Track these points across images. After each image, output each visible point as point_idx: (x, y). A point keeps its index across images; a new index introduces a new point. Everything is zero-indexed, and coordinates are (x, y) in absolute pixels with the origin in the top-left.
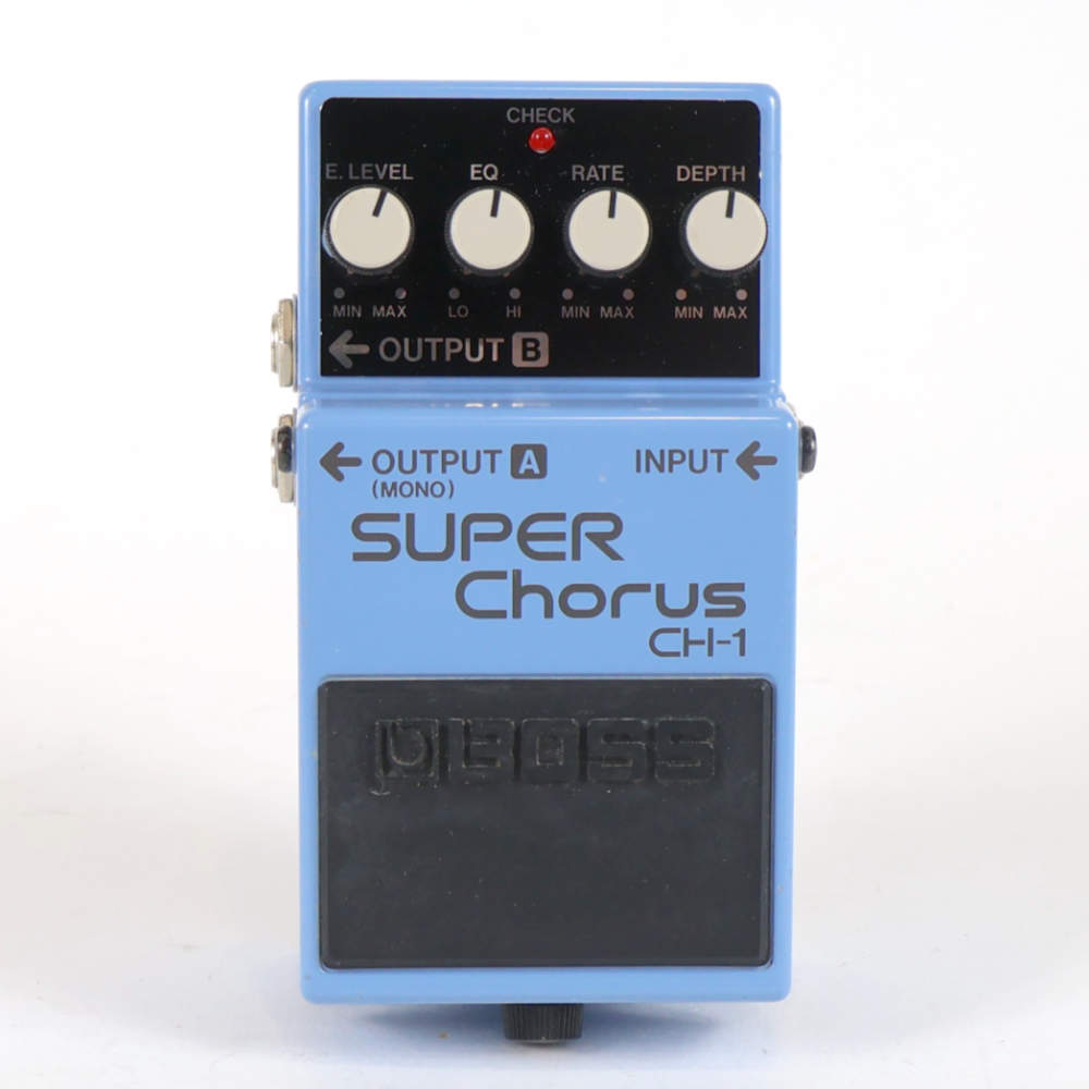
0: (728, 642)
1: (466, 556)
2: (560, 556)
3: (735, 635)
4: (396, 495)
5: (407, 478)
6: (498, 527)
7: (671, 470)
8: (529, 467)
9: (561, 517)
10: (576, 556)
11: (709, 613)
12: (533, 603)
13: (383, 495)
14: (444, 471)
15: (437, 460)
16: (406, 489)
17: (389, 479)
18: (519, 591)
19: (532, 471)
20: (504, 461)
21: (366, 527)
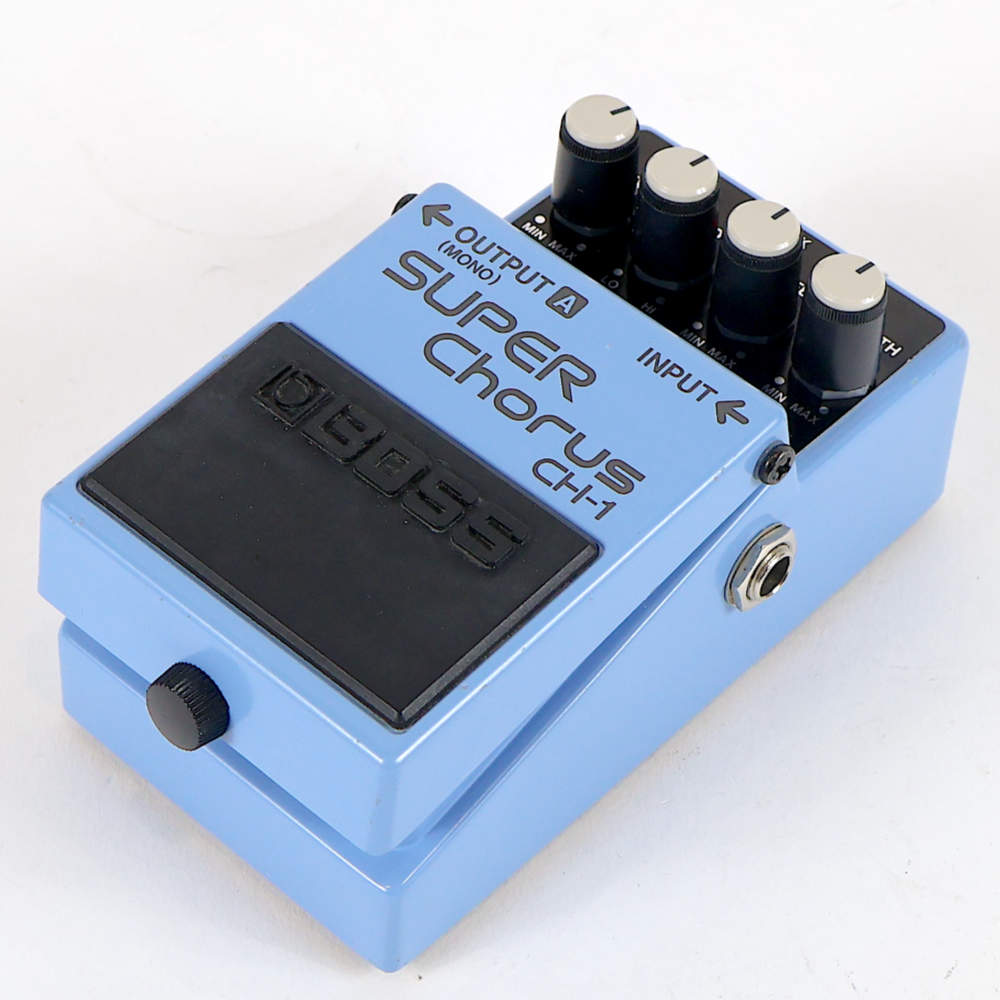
0: (595, 504)
1: (461, 324)
2: (530, 369)
3: (604, 502)
4: (454, 258)
5: (475, 256)
6: (503, 322)
7: (663, 375)
8: (564, 305)
9: (555, 348)
10: (539, 377)
11: (599, 476)
12: (480, 381)
13: (445, 252)
14: (502, 267)
15: (504, 258)
16: (465, 260)
17: (459, 246)
18: (478, 367)
19: (564, 308)
20: (549, 291)
21: (413, 261)
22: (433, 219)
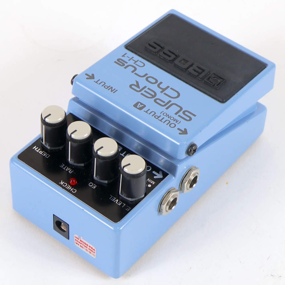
0: (127, 57)
1: (170, 101)
2: (149, 89)
3: (125, 57)
4: (176, 119)
5: (170, 120)
6: (158, 101)
7: (110, 86)
8: (140, 105)
9: (142, 94)
10: (145, 87)
11: (127, 63)
12: (163, 86)
13: (178, 121)
14: (160, 116)
15: (160, 118)
16: (172, 118)
17: (175, 122)
18: (164, 90)
19: (140, 104)
20: (145, 109)
21: (188, 119)
22: (184, 130)
